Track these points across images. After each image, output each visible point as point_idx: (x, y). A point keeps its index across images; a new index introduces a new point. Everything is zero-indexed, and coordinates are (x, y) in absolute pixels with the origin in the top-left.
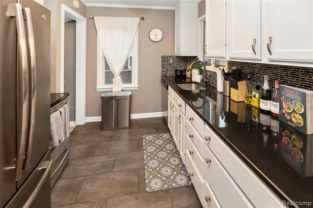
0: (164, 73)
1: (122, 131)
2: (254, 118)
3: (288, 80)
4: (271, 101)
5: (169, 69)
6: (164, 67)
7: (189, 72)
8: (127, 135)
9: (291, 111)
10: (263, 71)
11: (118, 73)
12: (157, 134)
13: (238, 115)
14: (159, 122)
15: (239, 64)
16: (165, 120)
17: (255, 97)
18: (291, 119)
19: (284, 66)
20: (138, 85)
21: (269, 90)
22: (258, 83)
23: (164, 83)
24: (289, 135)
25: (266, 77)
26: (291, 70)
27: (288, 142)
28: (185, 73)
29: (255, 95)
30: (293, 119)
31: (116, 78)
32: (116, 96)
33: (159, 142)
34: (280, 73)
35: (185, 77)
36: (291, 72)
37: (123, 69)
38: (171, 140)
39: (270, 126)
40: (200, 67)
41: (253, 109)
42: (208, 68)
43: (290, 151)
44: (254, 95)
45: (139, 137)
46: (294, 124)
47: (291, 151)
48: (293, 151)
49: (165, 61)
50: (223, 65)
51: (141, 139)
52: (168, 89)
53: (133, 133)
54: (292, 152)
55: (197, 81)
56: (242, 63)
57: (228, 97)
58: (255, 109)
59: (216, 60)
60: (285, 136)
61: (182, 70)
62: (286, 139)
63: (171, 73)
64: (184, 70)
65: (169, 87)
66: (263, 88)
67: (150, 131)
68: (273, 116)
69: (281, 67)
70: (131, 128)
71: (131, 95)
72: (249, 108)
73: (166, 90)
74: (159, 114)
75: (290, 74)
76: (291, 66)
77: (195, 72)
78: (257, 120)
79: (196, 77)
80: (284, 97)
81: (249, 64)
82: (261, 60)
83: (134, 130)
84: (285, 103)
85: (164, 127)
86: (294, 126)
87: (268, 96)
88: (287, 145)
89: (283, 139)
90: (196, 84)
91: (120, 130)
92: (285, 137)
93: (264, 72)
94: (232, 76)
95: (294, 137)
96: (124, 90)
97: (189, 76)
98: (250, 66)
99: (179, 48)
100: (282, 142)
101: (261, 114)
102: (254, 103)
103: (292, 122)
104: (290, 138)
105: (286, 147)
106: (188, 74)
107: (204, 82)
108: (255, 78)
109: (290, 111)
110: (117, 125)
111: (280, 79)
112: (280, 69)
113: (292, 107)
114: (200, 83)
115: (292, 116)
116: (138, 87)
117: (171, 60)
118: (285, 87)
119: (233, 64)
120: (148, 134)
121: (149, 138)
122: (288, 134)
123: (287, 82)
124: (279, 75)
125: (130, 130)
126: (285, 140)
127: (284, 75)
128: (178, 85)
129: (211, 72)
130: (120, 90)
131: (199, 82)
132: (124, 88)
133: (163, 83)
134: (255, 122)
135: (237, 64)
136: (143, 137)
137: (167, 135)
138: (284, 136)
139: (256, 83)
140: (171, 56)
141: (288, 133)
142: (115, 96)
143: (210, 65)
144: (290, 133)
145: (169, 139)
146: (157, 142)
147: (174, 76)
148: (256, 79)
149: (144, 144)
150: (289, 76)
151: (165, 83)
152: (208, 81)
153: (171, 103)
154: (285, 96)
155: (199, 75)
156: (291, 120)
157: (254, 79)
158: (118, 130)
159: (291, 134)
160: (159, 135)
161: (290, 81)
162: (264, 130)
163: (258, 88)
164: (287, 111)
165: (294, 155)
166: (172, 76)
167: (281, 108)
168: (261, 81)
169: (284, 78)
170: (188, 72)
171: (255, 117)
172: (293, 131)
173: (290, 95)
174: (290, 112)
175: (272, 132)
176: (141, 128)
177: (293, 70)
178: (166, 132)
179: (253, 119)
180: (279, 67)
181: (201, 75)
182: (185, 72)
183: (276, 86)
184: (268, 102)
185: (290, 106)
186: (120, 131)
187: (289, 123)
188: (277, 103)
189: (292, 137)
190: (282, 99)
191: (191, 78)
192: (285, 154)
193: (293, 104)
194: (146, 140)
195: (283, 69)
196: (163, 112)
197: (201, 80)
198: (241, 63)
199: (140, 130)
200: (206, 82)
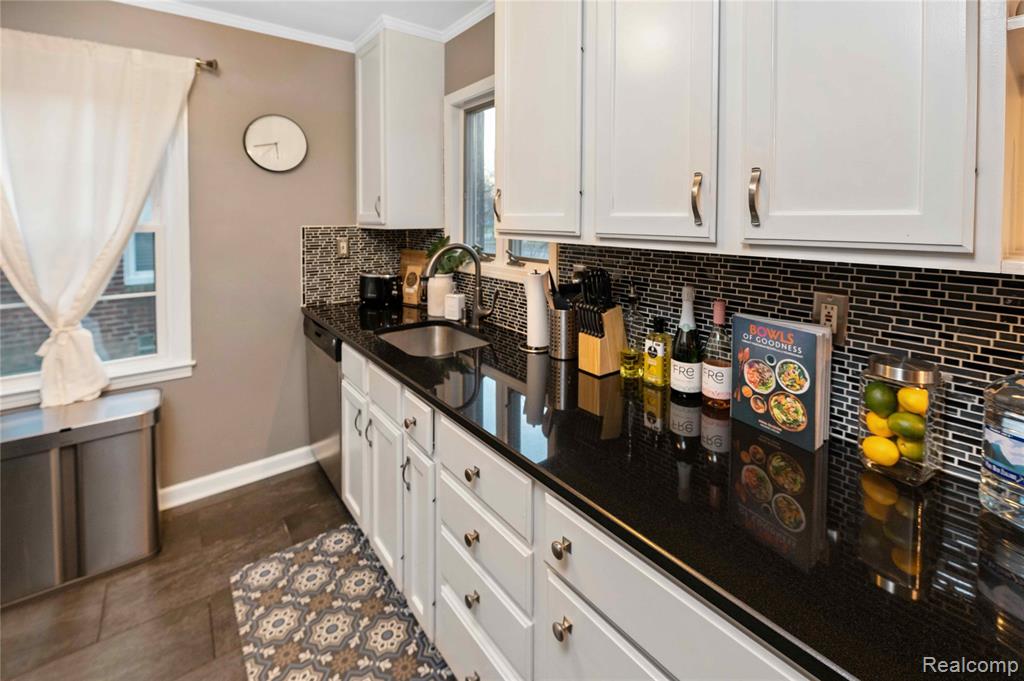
0: (315, 297)
1: (108, 586)
2: (649, 419)
3: (746, 299)
4: (705, 365)
5: (335, 277)
6: (313, 273)
7: (416, 287)
8: (142, 599)
9: (770, 390)
10: (673, 273)
11: (75, 312)
12: (299, 545)
13: (601, 418)
14: (301, 489)
15: (594, 255)
16: (326, 477)
17: (653, 355)
18: (768, 412)
19: (735, 256)
20: (193, 358)
21: (695, 331)
22: (656, 312)
23: (318, 335)
24: (760, 460)
25: (687, 293)
26: (754, 269)
27: (761, 480)
28: (400, 289)
29: (655, 350)
30: (776, 413)
31: (63, 340)
32: (69, 430)
33: (311, 578)
34: (722, 278)
35: (398, 303)
36: (754, 275)
37: (109, 291)
38: (362, 552)
39: (698, 438)
40: (457, 267)
41: (648, 392)
42: (488, 270)
43: (765, 505)
44: (650, 349)
45: (210, 585)
46: (777, 425)
47: (770, 503)
48: (776, 502)
49: (315, 247)
50: (541, 256)
51: (225, 596)
52: (338, 358)
53: (177, 577)
54: (770, 505)
55: (447, 317)
56: (606, 251)
57: (563, 363)
58: (653, 392)
59: (510, 241)
60: (750, 464)
61: (385, 280)
62: (751, 471)
63: (342, 292)
64: (392, 279)
65: (347, 350)
66: (681, 325)
67: (265, 542)
68: (709, 407)
69: (726, 261)
70: (161, 558)
71: (157, 413)
72: (633, 389)
73: (334, 362)
74: (298, 458)
75: (750, 281)
76: (764, 258)
77: (439, 284)
78: (658, 424)
79: (445, 301)
80: (747, 349)
81: (630, 253)
82: (714, 244)
83: (183, 561)
84: (751, 366)
85: (322, 505)
86: (777, 430)
87: (691, 350)
88: (755, 487)
89: (744, 472)
90: (446, 328)
91: (100, 588)
92: (751, 467)
93: (676, 278)
94: (582, 294)
95: (776, 462)
96: (113, 387)
97: (415, 301)
98: (633, 258)
99: (379, 199)
100: (740, 483)
101: (676, 406)
102: (651, 373)
103: (772, 421)
104: (765, 468)
105: (754, 495)
106: (411, 293)
107: (475, 319)
108: (646, 295)
109: (767, 389)
110: (76, 563)
111: (724, 296)
112: (722, 266)
113: (773, 379)
114: (458, 321)
115: (772, 403)
116: (194, 367)
117: (343, 245)
118: (752, 322)
119: (574, 253)
120: (256, 558)
121: (264, 573)
122: (758, 456)
123: (743, 305)
124: (719, 283)
125: (156, 569)
126: (748, 473)
127: (734, 285)
128: (383, 337)
129: (497, 281)
130: (88, 392)
131: (457, 318)
132: (112, 379)
133: (315, 337)
134: (654, 433)
135: (588, 254)
136: (233, 580)
137: (340, 536)
138: (746, 464)
139: (650, 311)
140: (343, 229)
141: (758, 452)
142: (63, 431)
143: (490, 258)
144: (765, 453)
145: (350, 552)
146: (303, 583)
147: (357, 303)
148: (651, 301)
149: (240, 610)
150: (748, 287)
151: (323, 337)
152: (490, 315)
153: (360, 412)
154: (752, 348)
155: (455, 293)
156: (768, 417)
157: (644, 299)
158: (88, 589)
159: (767, 455)
160: (307, 548)
161: (752, 300)
162: (681, 450)
163: (660, 326)
164: (756, 390)
165: (778, 514)
166: (348, 304)
167: (738, 381)
168: (666, 304)
169: (734, 291)
170: (411, 285)
171: (651, 416)
172: (776, 445)
173: (767, 345)
174: (766, 392)
175: (707, 453)
176: (220, 541)
177: (760, 269)
178: (334, 527)
179: (647, 423)
180: (720, 260)
181: (463, 295)
182: (397, 285)
183: (718, 317)
184: (695, 366)
185: (767, 375)
186: (102, 588)
187: (763, 424)
188: (721, 369)
189: (770, 462)
190: (740, 356)
191: (422, 307)
192: (750, 515)
193: (777, 370)
194: (248, 588)
195: (732, 267)
196: (315, 446)
197: (462, 311)
198: (601, 251)
199: (216, 550)
200: (482, 318)
